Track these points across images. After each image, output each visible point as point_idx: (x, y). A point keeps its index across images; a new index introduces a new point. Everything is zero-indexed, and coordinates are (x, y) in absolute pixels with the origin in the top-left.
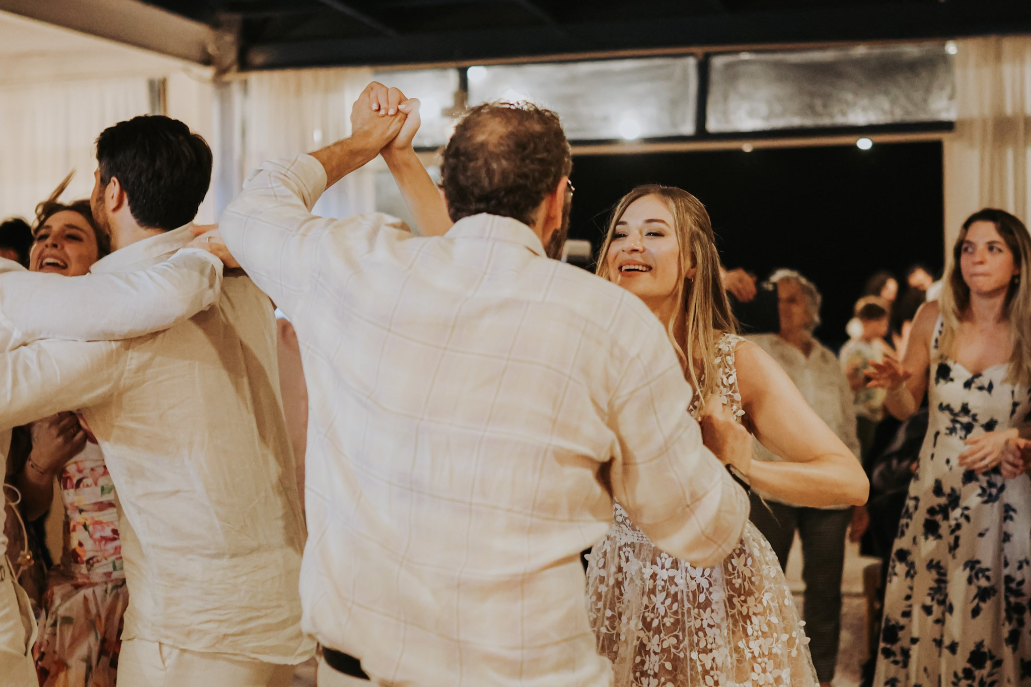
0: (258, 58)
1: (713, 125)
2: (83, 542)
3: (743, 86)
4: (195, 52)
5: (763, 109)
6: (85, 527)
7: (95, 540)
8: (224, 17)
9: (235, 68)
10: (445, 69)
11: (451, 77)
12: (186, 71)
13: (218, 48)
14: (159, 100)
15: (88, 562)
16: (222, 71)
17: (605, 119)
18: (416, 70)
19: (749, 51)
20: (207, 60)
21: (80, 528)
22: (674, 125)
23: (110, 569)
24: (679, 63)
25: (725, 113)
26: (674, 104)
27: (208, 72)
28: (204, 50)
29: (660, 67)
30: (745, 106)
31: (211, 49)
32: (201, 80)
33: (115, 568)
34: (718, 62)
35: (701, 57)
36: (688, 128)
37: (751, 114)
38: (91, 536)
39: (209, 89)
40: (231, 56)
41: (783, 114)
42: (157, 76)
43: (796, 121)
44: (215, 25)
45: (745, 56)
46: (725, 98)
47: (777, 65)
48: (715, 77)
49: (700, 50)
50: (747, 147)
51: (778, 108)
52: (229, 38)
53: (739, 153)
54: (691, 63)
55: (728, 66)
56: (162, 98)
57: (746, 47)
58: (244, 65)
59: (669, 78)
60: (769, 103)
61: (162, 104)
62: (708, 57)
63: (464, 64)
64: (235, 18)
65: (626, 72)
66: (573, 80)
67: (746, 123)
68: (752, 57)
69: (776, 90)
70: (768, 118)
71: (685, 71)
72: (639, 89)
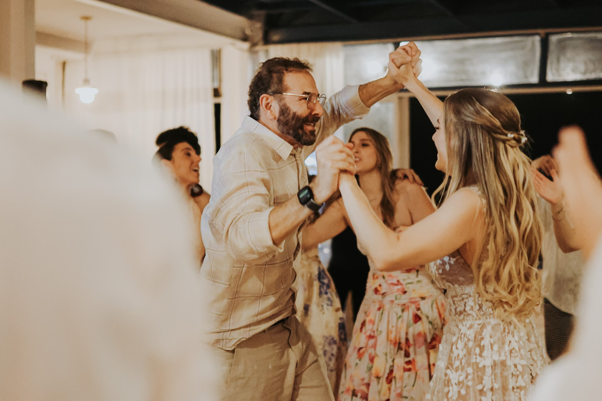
0: (276, 37)
1: (550, 77)
2: (381, 284)
3: (569, 54)
4: (239, 34)
5: (582, 68)
6: (384, 277)
7: (388, 284)
8: (255, 12)
9: (261, 43)
10: (385, 43)
11: (389, 48)
12: (233, 44)
13: (252, 31)
14: (217, 61)
15: (383, 294)
16: (254, 45)
17: (484, 73)
18: (369, 44)
19: (572, 32)
20: (245, 39)
21: (381, 278)
22: (526, 77)
23: (394, 299)
24: (530, 39)
25: (558, 70)
26: (526, 64)
27: (246, 45)
28: (244, 33)
29: (516, 42)
30: (571, 65)
31: (248, 32)
32: (241, 50)
33: (396, 299)
34: (554, 39)
35: (543, 35)
36: (535, 79)
37: (574, 70)
38: (386, 282)
39: (246, 55)
40: (259, 35)
41: (594, 71)
42: (216, 47)
44: (250, 17)
45: (569, 35)
46: (558, 60)
47: (592, 40)
48: (552, 47)
49: (542, 31)
51: (591, 67)
52: (258, 25)
53: (564, 94)
54: (537, 39)
55: (560, 41)
56: (218, 60)
57: (572, 29)
58: (267, 41)
59: (523, 48)
60: (585, 63)
61: (218, 65)
62: (547, 35)
63: (398, 40)
64: (262, 13)
65: (495, 45)
66: (464, 50)
67: (570, 76)
68: (575, 35)
69: (590, 55)
70: (585, 73)
71: (533, 44)
72: (504, 55)
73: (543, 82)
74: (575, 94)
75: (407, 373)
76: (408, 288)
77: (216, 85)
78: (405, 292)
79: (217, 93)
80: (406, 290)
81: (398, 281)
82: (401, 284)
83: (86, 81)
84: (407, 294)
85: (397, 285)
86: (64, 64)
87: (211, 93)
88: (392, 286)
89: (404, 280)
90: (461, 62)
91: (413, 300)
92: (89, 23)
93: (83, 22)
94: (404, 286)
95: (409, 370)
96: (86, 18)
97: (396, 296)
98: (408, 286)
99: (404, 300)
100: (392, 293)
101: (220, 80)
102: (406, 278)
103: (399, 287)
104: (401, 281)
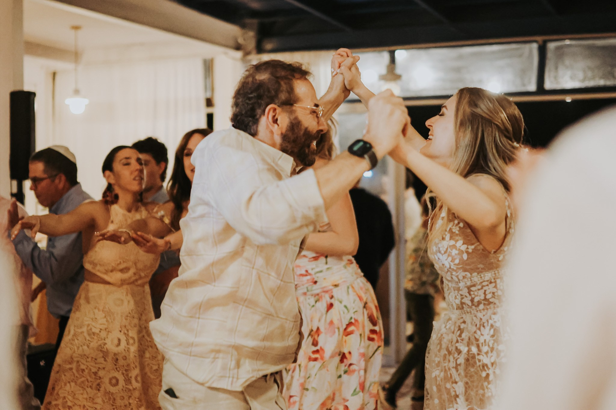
0: (269, 46)
1: (548, 85)
3: (567, 61)
4: (231, 43)
5: (581, 75)
7: (297, 276)
8: (248, 21)
9: (254, 52)
10: (380, 51)
11: (385, 56)
12: (226, 54)
13: (244, 40)
14: (209, 71)
16: (247, 54)
17: (480, 81)
19: (570, 39)
20: (238, 47)
22: (524, 85)
24: (527, 47)
25: (556, 78)
26: (523, 72)
27: (239, 54)
28: (236, 42)
29: (514, 49)
30: (569, 73)
31: (241, 41)
32: (234, 59)
34: (551, 46)
35: (541, 42)
36: (533, 87)
37: (572, 78)
39: (239, 64)
40: (251, 44)
41: (593, 78)
42: (208, 57)
43: (602, 83)
44: (243, 26)
45: (568, 42)
46: (556, 68)
47: (590, 47)
48: (550, 55)
49: (540, 39)
50: (569, 99)
51: (590, 74)
52: (251, 34)
53: (564, 102)
54: (535, 46)
55: (558, 48)
57: (569, 36)
58: (260, 50)
59: (520, 56)
60: (584, 71)
61: (211, 75)
62: (545, 42)
63: (392, 48)
64: (255, 22)
65: (493, 53)
66: (460, 57)
67: (569, 84)
68: (573, 42)
69: (589, 63)
70: (583, 80)
71: (531, 51)
72: (501, 63)
73: (541, 90)
74: (574, 102)
75: (312, 363)
76: (318, 277)
77: (209, 95)
78: (315, 282)
79: (209, 103)
80: (316, 279)
81: (307, 271)
82: (310, 274)
83: (77, 92)
84: (318, 284)
85: (306, 275)
86: (54, 74)
87: (203, 103)
88: (301, 277)
89: (312, 269)
90: (458, 70)
91: (325, 289)
92: (80, 32)
93: (73, 32)
94: (314, 276)
95: (316, 359)
96: (76, 28)
97: (307, 288)
98: (318, 275)
99: (316, 289)
100: (303, 285)
101: (213, 90)
102: (314, 266)
103: (308, 277)
104: (310, 271)
